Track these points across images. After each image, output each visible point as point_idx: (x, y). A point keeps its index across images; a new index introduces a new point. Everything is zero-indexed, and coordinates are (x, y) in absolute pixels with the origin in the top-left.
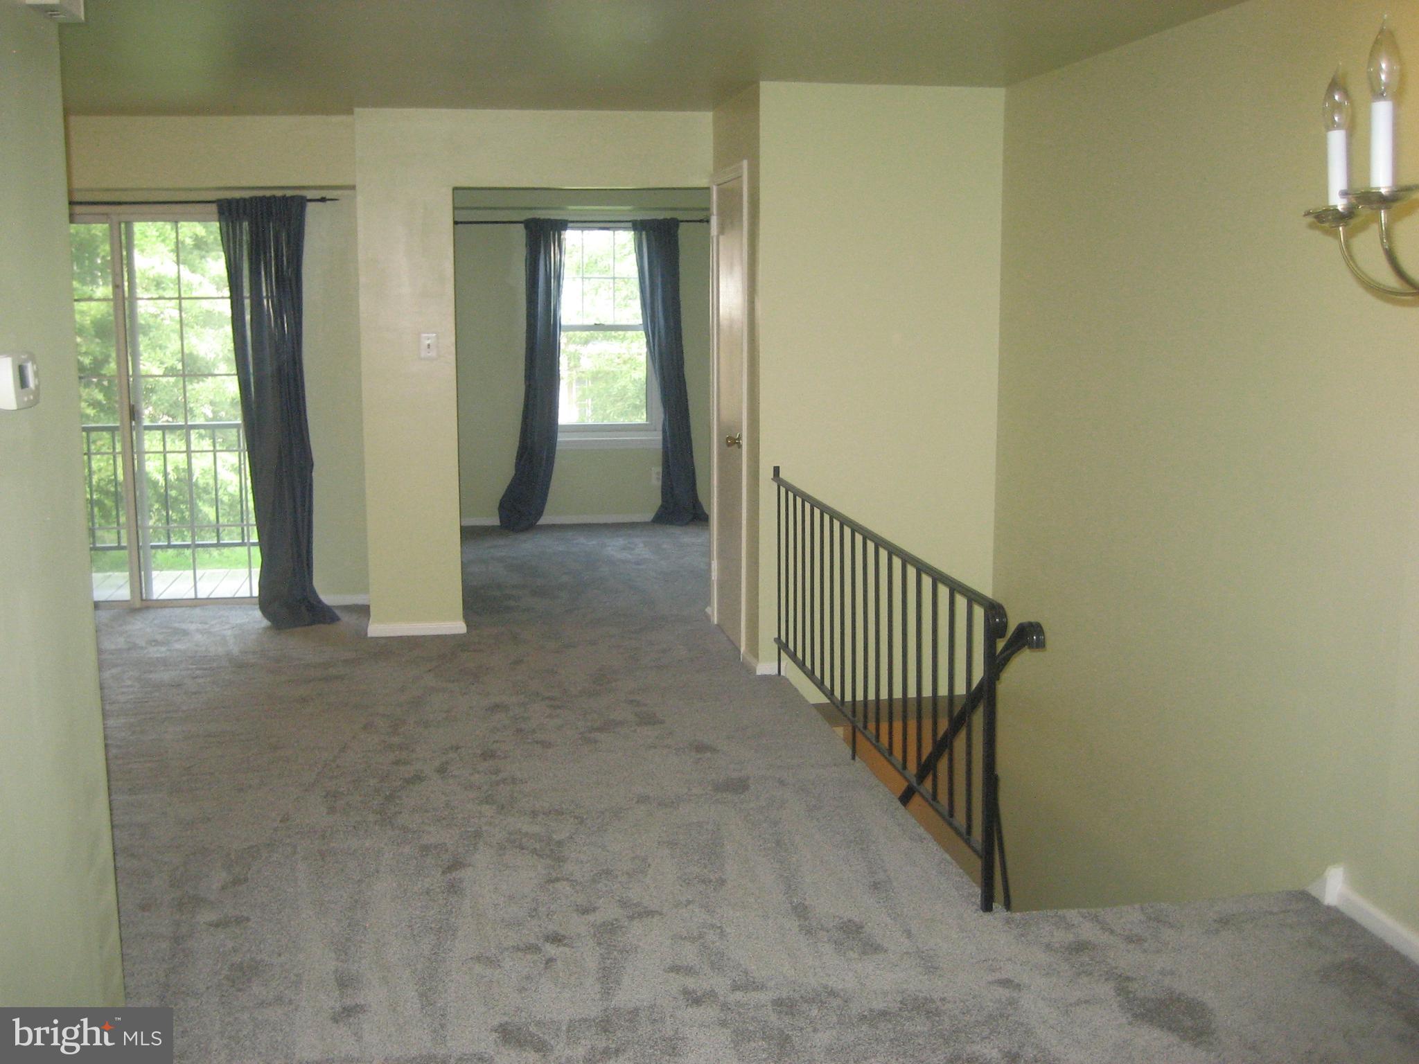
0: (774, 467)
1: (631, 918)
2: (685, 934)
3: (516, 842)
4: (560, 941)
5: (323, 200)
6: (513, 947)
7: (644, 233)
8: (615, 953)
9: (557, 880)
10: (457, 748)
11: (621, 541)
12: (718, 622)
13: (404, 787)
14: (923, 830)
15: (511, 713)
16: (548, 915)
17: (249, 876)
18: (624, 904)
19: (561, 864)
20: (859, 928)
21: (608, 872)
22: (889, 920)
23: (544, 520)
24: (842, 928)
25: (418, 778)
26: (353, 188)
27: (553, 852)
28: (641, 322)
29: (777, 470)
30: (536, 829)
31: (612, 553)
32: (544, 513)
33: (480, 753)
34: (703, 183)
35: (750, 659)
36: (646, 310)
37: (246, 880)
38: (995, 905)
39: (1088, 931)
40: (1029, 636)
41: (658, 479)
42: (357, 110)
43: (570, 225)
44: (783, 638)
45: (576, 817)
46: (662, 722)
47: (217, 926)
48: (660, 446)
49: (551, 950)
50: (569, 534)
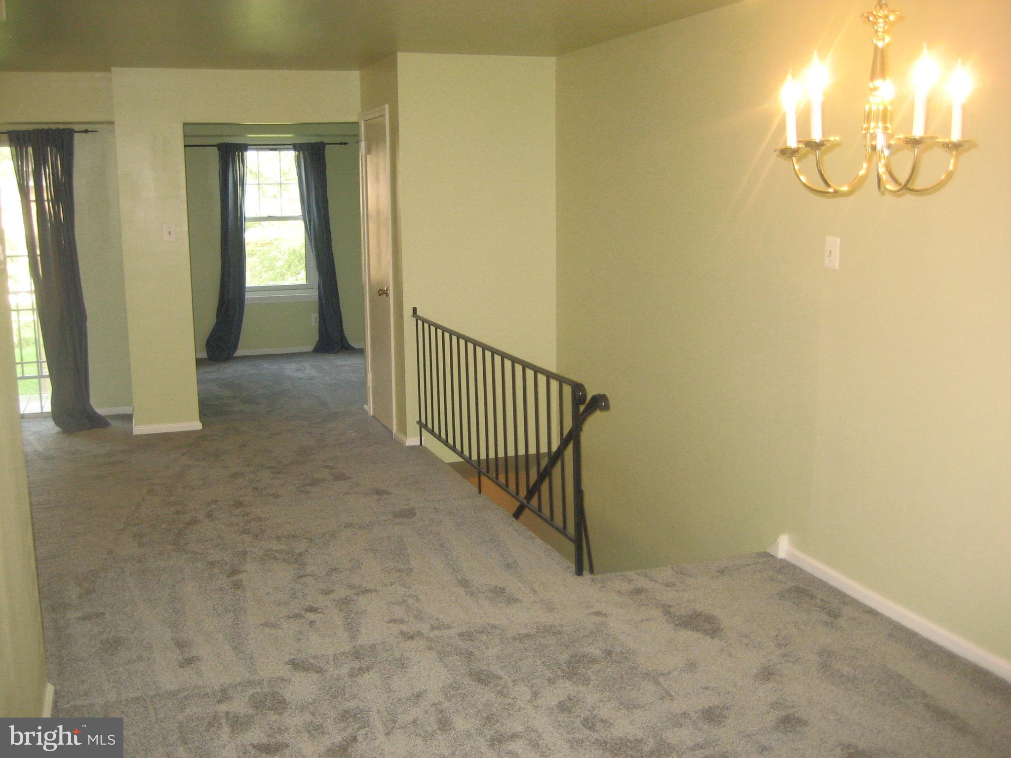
0: (413, 308)
1: (358, 594)
2: (394, 601)
3: (269, 556)
4: (315, 611)
5: (86, 131)
6: (286, 616)
7: (301, 153)
8: (353, 615)
9: (304, 576)
10: (216, 501)
11: (294, 366)
12: (373, 414)
13: (187, 527)
14: (531, 532)
15: (247, 478)
16: (303, 597)
17: (96, 587)
18: (351, 587)
19: (305, 567)
20: (503, 590)
21: (335, 569)
22: (520, 584)
23: (239, 353)
24: (491, 591)
25: (194, 522)
26: (112, 123)
27: (298, 560)
28: (301, 214)
29: (415, 310)
30: (283, 547)
31: (290, 373)
32: (239, 347)
33: (233, 504)
34: (354, 119)
35: (401, 437)
36: (304, 206)
37: (94, 590)
38: (584, 572)
39: (642, 582)
40: (599, 403)
41: (316, 322)
42: (113, 69)
43: (249, 147)
44: (423, 421)
45: (306, 538)
46: (350, 478)
47: (84, 619)
48: (316, 299)
49: (311, 616)
50: (258, 362)
